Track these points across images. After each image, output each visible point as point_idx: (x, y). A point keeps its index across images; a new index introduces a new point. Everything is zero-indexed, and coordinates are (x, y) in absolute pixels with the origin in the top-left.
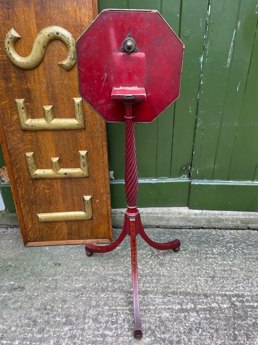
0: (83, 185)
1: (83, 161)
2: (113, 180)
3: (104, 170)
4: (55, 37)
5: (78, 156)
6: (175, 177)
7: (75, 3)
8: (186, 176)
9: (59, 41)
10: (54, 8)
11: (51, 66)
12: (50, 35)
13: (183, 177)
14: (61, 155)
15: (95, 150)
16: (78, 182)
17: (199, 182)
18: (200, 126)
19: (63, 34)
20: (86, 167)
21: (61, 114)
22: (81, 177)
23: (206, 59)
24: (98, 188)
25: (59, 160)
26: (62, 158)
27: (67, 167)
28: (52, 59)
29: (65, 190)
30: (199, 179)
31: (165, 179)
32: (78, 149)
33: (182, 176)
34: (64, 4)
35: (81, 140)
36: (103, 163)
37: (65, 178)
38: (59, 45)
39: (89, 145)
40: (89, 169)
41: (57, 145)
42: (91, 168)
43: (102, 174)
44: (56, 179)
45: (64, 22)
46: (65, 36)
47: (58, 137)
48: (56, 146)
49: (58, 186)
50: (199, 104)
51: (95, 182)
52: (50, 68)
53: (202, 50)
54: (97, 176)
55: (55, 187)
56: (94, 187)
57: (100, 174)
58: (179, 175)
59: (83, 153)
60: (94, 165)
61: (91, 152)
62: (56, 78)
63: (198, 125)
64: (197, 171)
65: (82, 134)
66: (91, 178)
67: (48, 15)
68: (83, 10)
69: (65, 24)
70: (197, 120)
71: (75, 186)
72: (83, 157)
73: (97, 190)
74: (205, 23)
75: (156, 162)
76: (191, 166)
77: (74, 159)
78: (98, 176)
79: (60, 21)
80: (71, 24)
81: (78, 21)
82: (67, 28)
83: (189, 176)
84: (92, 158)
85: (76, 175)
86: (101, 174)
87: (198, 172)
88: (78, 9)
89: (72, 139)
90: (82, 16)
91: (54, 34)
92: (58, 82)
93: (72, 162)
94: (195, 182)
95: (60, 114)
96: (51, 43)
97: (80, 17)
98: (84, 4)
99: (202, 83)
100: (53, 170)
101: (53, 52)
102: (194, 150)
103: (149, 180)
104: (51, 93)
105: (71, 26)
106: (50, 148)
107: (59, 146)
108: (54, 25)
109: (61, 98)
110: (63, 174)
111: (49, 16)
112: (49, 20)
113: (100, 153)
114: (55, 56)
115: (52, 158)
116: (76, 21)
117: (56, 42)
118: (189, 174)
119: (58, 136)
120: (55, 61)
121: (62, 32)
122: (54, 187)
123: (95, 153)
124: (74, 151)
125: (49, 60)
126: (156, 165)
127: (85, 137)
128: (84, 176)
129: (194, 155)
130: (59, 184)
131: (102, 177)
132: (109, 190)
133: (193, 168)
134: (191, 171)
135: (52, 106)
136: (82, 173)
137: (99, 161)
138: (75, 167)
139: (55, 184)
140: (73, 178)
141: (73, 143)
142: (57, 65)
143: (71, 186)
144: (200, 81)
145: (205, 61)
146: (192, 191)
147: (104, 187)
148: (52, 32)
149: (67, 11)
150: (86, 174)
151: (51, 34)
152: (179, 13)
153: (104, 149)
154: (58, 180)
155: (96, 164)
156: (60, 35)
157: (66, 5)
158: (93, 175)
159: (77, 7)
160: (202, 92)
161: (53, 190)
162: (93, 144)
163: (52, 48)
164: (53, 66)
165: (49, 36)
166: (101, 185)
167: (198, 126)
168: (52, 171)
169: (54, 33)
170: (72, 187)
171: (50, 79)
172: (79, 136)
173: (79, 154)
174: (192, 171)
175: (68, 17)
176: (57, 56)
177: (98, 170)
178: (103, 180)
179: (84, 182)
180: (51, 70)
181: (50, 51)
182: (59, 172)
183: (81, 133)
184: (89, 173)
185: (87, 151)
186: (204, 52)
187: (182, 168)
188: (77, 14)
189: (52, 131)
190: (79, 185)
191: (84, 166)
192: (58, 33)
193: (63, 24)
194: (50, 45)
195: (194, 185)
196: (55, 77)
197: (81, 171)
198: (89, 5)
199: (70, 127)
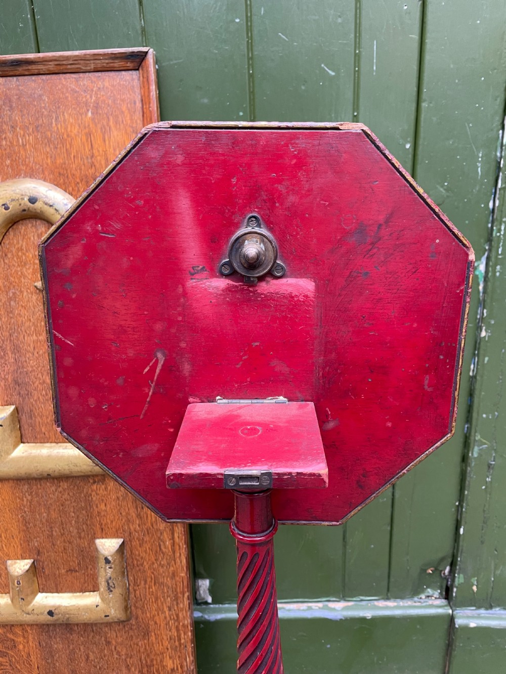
0: (108, 643)
1: (105, 573)
2: (210, 604)
3: (177, 598)
4: (24, 210)
5: (90, 557)
6: (402, 598)
7: (90, 114)
8: (437, 594)
9: (39, 222)
10: (24, 128)
11: (14, 294)
12: (11, 207)
13: (428, 596)
14: (39, 553)
15: (147, 538)
16: (92, 634)
17: (479, 617)
18: (480, 455)
19: (51, 203)
20: (118, 591)
21: (43, 430)
22: (101, 622)
23: (498, 267)
24: (156, 654)
25: (34, 569)
26: (43, 563)
27: (58, 590)
28: (16, 272)
29: (53, 657)
30: (479, 607)
31: (372, 603)
32: (94, 534)
33: (423, 591)
34: (54, 115)
35: (103, 507)
36: (174, 575)
37: (51, 624)
38: (40, 232)
39: (128, 521)
40: (126, 598)
41: (26, 523)
42: (135, 591)
43: (170, 610)
44: (22, 625)
45: (56, 168)
46: (55, 206)
47: (29, 498)
48: (26, 525)
49: (28, 645)
50: (477, 392)
51: (146, 634)
52: (10, 299)
53: (482, 241)
54: (154, 616)
55: (21, 647)
56: (142, 650)
57: (163, 612)
58: (416, 591)
59: (108, 546)
60: (143, 582)
61: (136, 543)
62: (29, 327)
63: (475, 452)
64: (473, 585)
65: (106, 488)
66: (133, 622)
67: (5, 150)
68: (115, 133)
69: (60, 173)
70: (472, 438)
71: (82, 648)
72: (107, 561)
73: (152, 661)
74: (494, 164)
75: (344, 554)
76: (453, 565)
77: (79, 564)
78: (157, 618)
79: (42, 166)
80: (78, 174)
81: (98, 166)
82: (64, 183)
83: (447, 594)
84: (137, 560)
85: (85, 617)
86: (166, 609)
87: (475, 588)
88: (99, 130)
89: (73, 504)
90: (112, 150)
91: (22, 202)
92: (35, 337)
93: (74, 574)
94: (468, 617)
95: (38, 430)
96: (15, 227)
97: (106, 154)
98: (117, 116)
99: (483, 334)
100: (12, 601)
101: (20, 254)
102: (463, 523)
103: (320, 605)
104: (12, 369)
105: (78, 180)
106: (6, 530)
107: (35, 526)
108: (25, 176)
109: (44, 382)
110: (42, 614)
111: (8, 151)
112: (8, 162)
113: (165, 544)
114: (25, 264)
115: (9, 562)
116: (92, 165)
117: (30, 225)
118: (444, 587)
119: (31, 494)
120: (25, 277)
121: (46, 197)
122: (15, 646)
123: (147, 546)
124: (80, 538)
125: (7, 276)
126: (344, 562)
127: (118, 498)
128: (111, 621)
129: (461, 538)
130: (34, 638)
131: (168, 618)
132: (191, 664)
133: (461, 576)
134: (453, 581)
135: (12, 408)
136: (104, 612)
137: (161, 570)
138: (83, 591)
139: (21, 639)
140: (77, 625)
141: (78, 517)
142: (32, 289)
143: (71, 647)
144: (480, 329)
145: (494, 272)
146: (459, 644)
147: (176, 650)
148: (18, 196)
149: (65, 136)
150: (115, 612)
151: (13, 203)
152: (411, 138)
153: (176, 535)
154: (28, 629)
155: (149, 580)
156: (38, 205)
157: (61, 118)
158: (140, 612)
159: (96, 126)
160: (486, 359)
161: (12, 656)
162: (141, 518)
163: (18, 243)
164: (21, 292)
165: (7, 208)
166: (166, 643)
167: (475, 455)
168: (9, 601)
169: (23, 199)
170: (73, 649)
171: (11, 329)
172: (97, 494)
173: (96, 550)
174: (456, 583)
175: (68, 153)
176: (34, 264)
177: (157, 599)
178: (174, 630)
179: (112, 635)
180: (12, 303)
181: (11, 251)
182: (30, 607)
183: (103, 487)
184: (126, 608)
185: (120, 541)
186: (490, 246)
187: (426, 570)
188: (95, 146)
189: (11, 481)
190: (95, 643)
191: (110, 589)
192: (33, 200)
193: (52, 172)
194: (11, 233)
195: (466, 628)
196: (27, 324)
197: (102, 605)
198: (131, 119)
199: (67, 472)
